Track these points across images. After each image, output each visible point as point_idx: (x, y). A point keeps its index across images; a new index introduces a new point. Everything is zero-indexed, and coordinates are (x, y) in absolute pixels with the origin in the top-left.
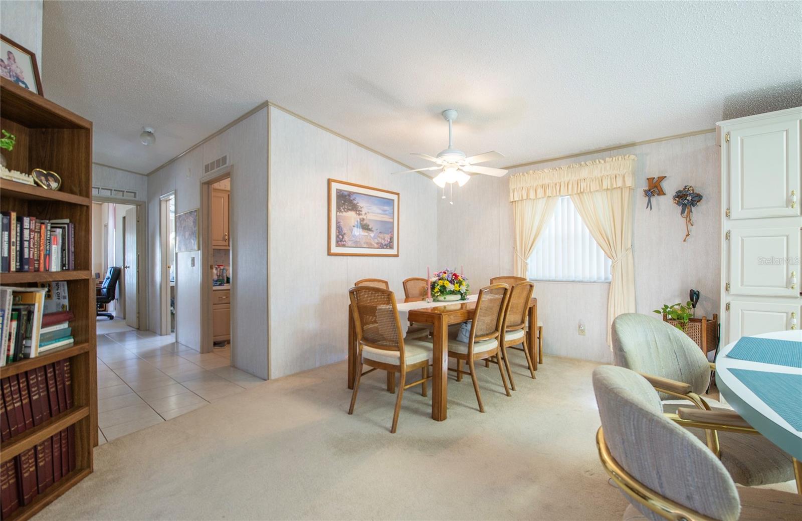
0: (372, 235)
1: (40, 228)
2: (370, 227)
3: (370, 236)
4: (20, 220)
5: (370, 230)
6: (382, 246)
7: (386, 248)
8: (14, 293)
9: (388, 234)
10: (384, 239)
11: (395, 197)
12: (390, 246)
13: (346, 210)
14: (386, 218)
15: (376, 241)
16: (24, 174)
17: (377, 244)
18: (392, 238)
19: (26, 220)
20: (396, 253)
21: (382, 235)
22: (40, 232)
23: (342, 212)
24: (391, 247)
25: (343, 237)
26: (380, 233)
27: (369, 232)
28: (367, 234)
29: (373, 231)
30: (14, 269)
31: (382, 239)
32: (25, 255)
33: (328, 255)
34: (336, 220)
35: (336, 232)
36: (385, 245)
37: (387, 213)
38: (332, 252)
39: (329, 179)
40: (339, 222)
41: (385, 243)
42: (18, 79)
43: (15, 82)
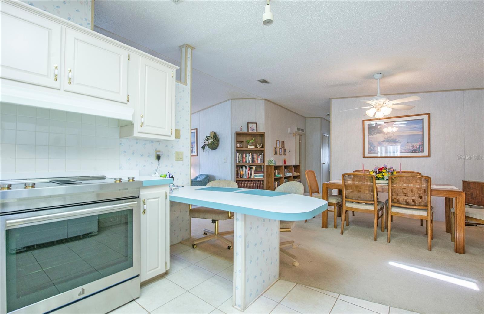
1: (256, 155)
2: (397, 140)
4: (252, 154)
5: (398, 142)
8: (249, 167)
9: (418, 143)
10: (413, 146)
11: (425, 117)
13: (376, 133)
14: (415, 133)
16: (253, 146)
17: (405, 150)
18: (421, 146)
19: (253, 154)
21: (410, 144)
23: (373, 135)
25: (374, 148)
26: (408, 143)
29: (400, 142)
30: (251, 163)
31: (410, 146)
32: (253, 160)
33: (363, 158)
34: (368, 140)
35: (368, 146)
36: (414, 150)
37: (416, 129)
38: (365, 156)
39: (363, 120)
40: (370, 141)
41: (414, 149)
42: (253, 129)
43: (252, 130)
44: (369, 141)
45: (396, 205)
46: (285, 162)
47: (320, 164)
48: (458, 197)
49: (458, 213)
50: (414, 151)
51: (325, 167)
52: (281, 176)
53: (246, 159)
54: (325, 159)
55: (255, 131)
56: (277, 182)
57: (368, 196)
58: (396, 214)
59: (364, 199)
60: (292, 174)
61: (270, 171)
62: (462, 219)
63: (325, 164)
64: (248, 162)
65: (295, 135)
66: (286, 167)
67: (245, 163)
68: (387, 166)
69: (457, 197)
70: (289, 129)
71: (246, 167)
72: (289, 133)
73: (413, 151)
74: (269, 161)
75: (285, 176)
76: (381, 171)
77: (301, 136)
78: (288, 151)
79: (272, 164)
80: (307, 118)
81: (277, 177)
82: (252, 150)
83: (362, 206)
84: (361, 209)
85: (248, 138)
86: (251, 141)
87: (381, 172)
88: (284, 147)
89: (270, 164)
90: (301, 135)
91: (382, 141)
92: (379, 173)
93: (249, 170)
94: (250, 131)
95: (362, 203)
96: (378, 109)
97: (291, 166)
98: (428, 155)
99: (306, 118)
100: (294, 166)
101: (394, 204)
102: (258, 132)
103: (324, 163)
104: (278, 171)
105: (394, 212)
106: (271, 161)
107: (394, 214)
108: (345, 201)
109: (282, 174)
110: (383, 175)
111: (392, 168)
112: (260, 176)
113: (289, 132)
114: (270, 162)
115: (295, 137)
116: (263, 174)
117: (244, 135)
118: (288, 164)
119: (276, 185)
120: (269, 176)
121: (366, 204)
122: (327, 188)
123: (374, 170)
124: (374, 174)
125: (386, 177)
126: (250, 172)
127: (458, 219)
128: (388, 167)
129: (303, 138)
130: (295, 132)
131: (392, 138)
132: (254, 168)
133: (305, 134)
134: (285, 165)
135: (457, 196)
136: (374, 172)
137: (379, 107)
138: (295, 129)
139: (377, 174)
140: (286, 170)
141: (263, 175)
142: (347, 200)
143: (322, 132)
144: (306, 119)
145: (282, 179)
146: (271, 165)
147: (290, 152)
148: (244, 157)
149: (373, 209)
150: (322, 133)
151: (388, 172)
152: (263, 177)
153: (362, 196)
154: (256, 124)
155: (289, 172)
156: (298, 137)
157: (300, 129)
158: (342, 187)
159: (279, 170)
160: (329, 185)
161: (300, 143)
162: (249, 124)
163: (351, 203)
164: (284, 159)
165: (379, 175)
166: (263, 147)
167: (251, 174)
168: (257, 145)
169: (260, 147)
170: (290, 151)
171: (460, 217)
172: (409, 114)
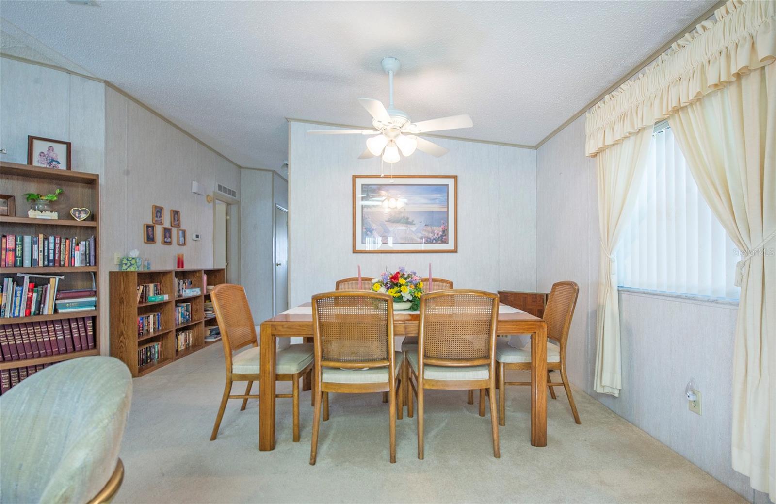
0: (413, 228)
1: (66, 242)
2: (410, 220)
3: (410, 230)
4: (46, 238)
5: (411, 223)
6: (429, 241)
7: (436, 243)
8: (30, 278)
9: (440, 227)
10: (433, 232)
11: (451, 182)
12: (443, 239)
14: (436, 208)
15: (420, 235)
16: (54, 213)
17: (422, 238)
18: (445, 232)
19: (52, 239)
20: (453, 248)
21: (429, 228)
22: (65, 244)
24: (445, 242)
25: (373, 234)
26: (426, 225)
27: (409, 226)
28: (406, 228)
29: (414, 224)
30: (41, 264)
31: (429, 232)
32: (51, 257)
33: (354, 252)
34: (362, 217)
35: (362, 228)
36: (434, 239)
37: (437, 201)
38: (357, 249)
39: (353, 176)
40: (366, 219)
41: (434, 237)
42: (53, 160)
43: (50, 163)
44: (364, 218)
45: (434, 362)
46: (180, 263)
47: (272, 266)
48: (537, 332)
49: (537, 366)
50: (436, 240)
51: (280, 271)
52: (166, 297)
53: (18, 253)
54: (281, 256)
55: (63, 166)
56: (152, 317)
57: (375, 348)
58: (433, 385)
59: (367, 358)
60: (202, 290)
61: (122, 287)
62: (543, 377)
63: (282, 264)
64: (27, 263)
65: (212, 200)
66: (183, 275)
67: (15, 266)
68: (406, 270)
69: (535, 333)
70: (195, 184)
71: (18, 282)
72: (195, 193)
73: (434, 241)
74: (121, 261)
75: (180, 296)
76: (395, 282)
77: (228, 204)
78: (190, 236)
79: (132, 269)
80: (243, 168)
81: (153, 303)
82: (46, 225)
83: (363, 376)
84: (360, 384)
85: (33, 188)
86: (44, 198)
87: (396, 285)
88: (179, 225)
89: (124, 267)
90: (230, 204)
91: (386, 221)
92: (392, 287)
93: (31, 290)
94: (38, 163)
95: (360, 369)
96: (390, 139)
97: (199, 271)
98: (454, 249)
99: (240, 167)
100: (208, 272)
101: (429, 361)
102: (73, 169)
103: (280, 265)
104: (156, 286)
105: (429, 380)
106: (127, 260)
107: (429, 385)
108: (320, 368)
109: (171, 293)
110: (401, 291)
111: (415, 273)
112: (81, 305)
113: (195, 189)
114: (125, 261)
115: (211, 204)
116: (93, 299)
117: (18, 175)
118: (187, 267)
119: (149, 322)
120: (121, 301)
121: (371, 369)
122: (272, 335)
123: (381, 279)
124: (382, 290)
125: (407, 296)
126: (35, 295)
127: (538, 377)
128: (407, 272)
129: (234, 208)
130: (211, 194)
131: (402, 215)
132: (54, 282)
133: (238, 203)
134: (180, 269)
135: (535, 331)
136: (382, 283)
137: (393, 134)
138: (212, 188)
139: (388, 288)
140: (184, 283)
141: (96, 302)
142: (326, 363)
143: (274, 202)
144: (242, 170)
145: (169, 306)
146: (129, 270)
147: (196, 239)
148: (11, 245)
149: (387, 381)
150: (276, 204)
151: (409, 284)
152: (94, 308)
153: (362, 350)
154: (65, 146)
155: (192, 285)
156: (221, 207)
157: (225, 188)
158: (313, 330)
159: (161, 282)
160: (280, 328)
161: (227, 220)
162: (35, 142)
163: (336, 371)
164: (178, 254)
165: (392, 290)
166: (93, 217)
167: (41, 302)
168: (72, 211)
169: (84, 216)
170: (197, 236)
171: (540, 373)
172: (427, 174)
